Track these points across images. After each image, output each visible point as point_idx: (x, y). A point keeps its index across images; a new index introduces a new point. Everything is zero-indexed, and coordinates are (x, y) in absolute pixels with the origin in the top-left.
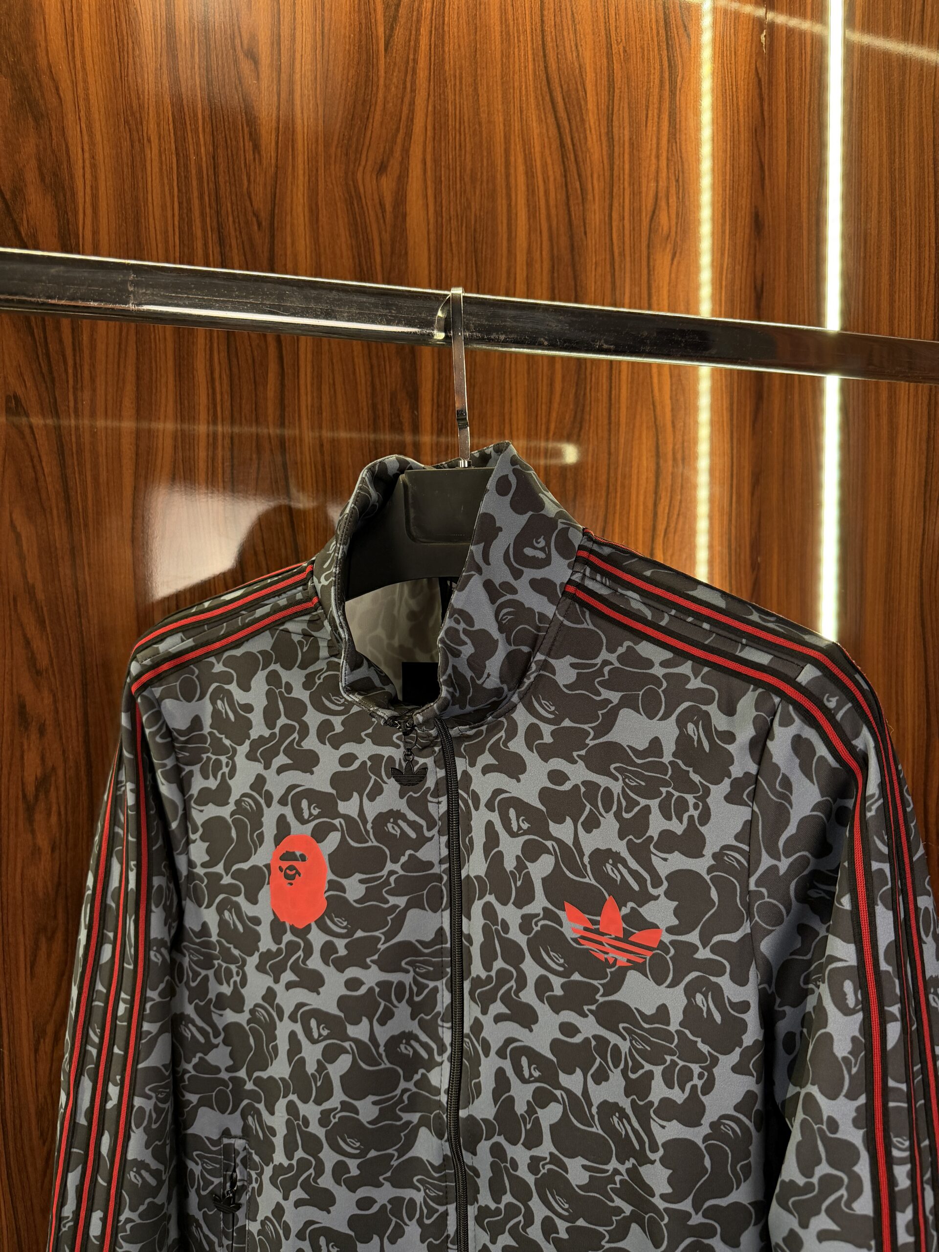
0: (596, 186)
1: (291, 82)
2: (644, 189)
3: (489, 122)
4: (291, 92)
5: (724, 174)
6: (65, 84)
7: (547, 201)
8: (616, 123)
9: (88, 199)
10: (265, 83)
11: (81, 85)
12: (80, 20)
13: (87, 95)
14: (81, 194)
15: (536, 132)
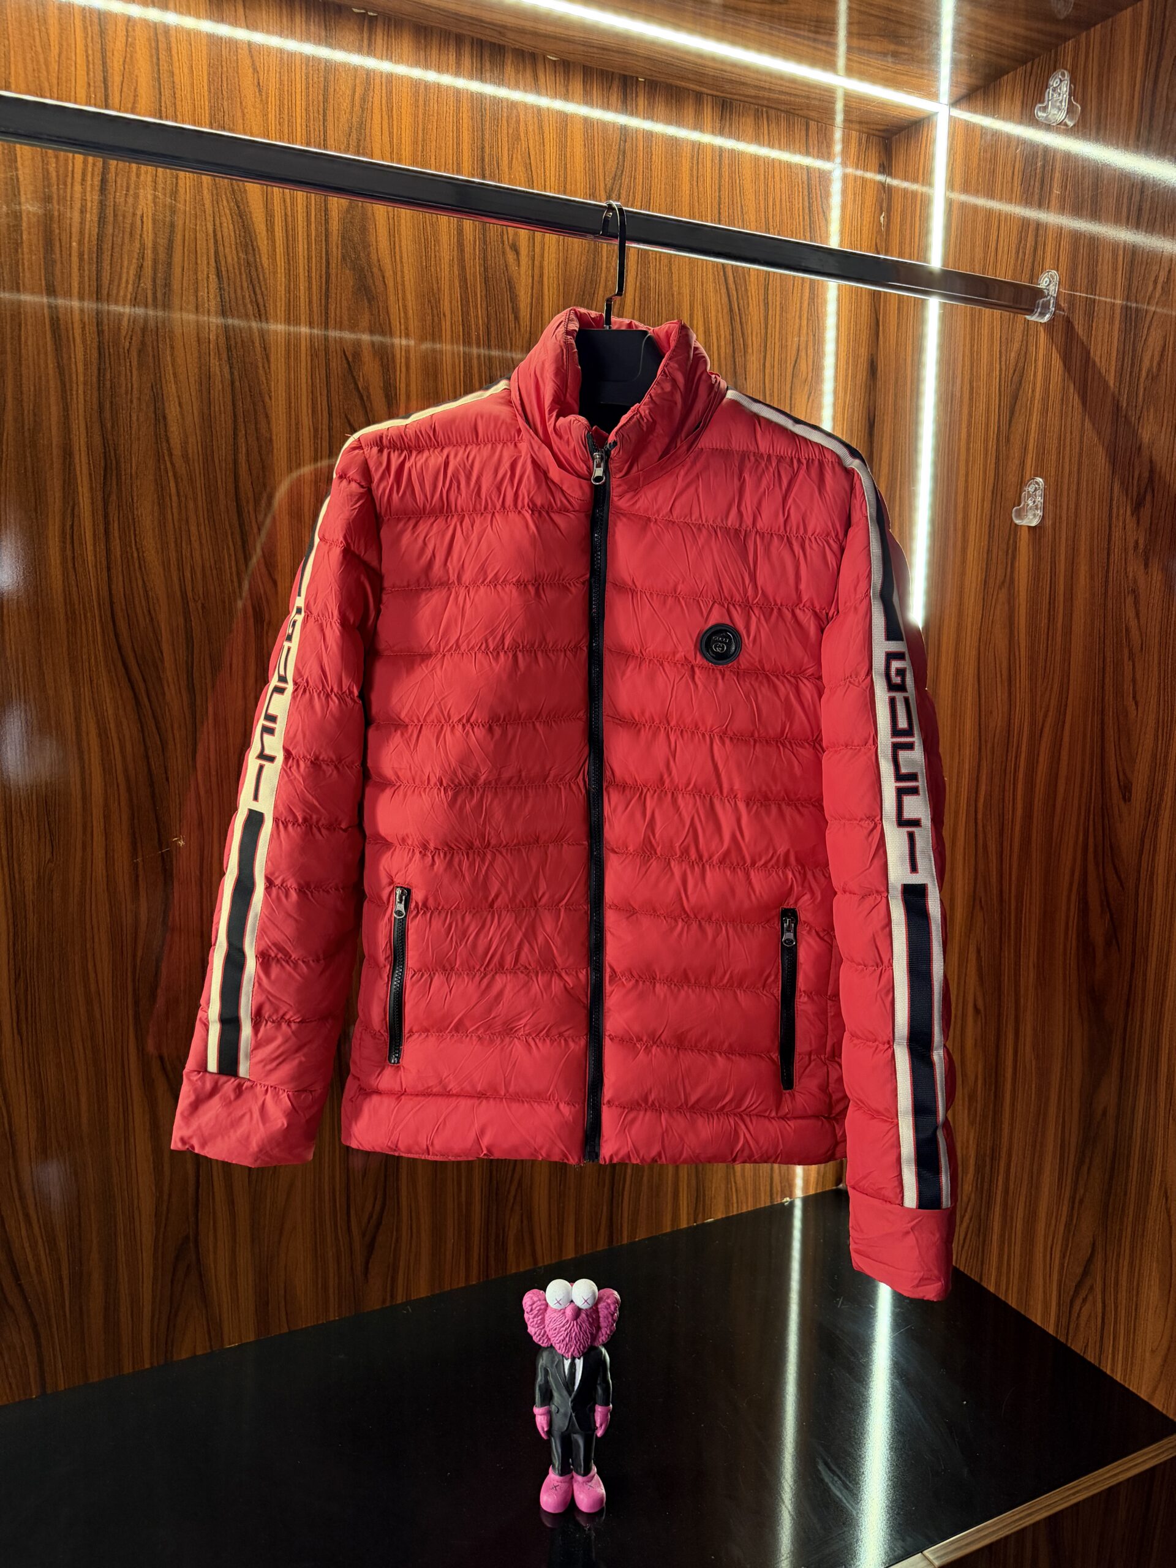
0: (754, 342)
1: (541, 267)
2: (789, 343)
3: (679, 293)
4: (541, 276)
5: (849, 329)
6: (389, 273)
7: (719, 354)
8: (770, 292)
9: (403, 360)
10: (523, 269)
11: (399, 273)
12: (400, 225)
13: (403, 281)
14: (398, 356)
15: (713, 300)
